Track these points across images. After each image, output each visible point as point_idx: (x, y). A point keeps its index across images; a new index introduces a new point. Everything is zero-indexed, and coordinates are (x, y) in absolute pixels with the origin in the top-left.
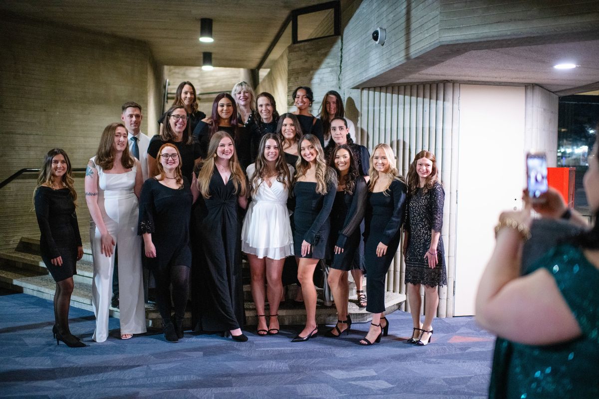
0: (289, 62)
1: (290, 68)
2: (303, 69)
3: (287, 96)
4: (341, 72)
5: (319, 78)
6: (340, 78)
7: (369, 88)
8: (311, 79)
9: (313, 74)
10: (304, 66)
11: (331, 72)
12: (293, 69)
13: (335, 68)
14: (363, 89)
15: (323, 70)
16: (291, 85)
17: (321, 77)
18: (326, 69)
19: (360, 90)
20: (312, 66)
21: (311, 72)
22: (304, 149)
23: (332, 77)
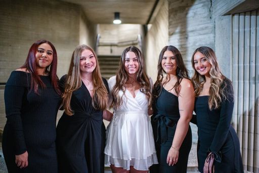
0: (169, 4)
1: (170, 8)
2: (180, 7)
3: (168, 29)
4: (211, 5)
5: (193, 12)
6: (211, 10)
7: (239, 13)
8: (187, 14)
9: (188, 10)
10: (181, 5)
11: (203, 6)
12: (173, 9)
13: (207, 3)
14: (233, 15)
15: (197, 6)
16: (171, 20)
17: (195, 11)
18: (199, 5)
19: (231, 16)
20: (187, 4)
21: (187, 9)
22: (197, 62)
23: (204, 10)
